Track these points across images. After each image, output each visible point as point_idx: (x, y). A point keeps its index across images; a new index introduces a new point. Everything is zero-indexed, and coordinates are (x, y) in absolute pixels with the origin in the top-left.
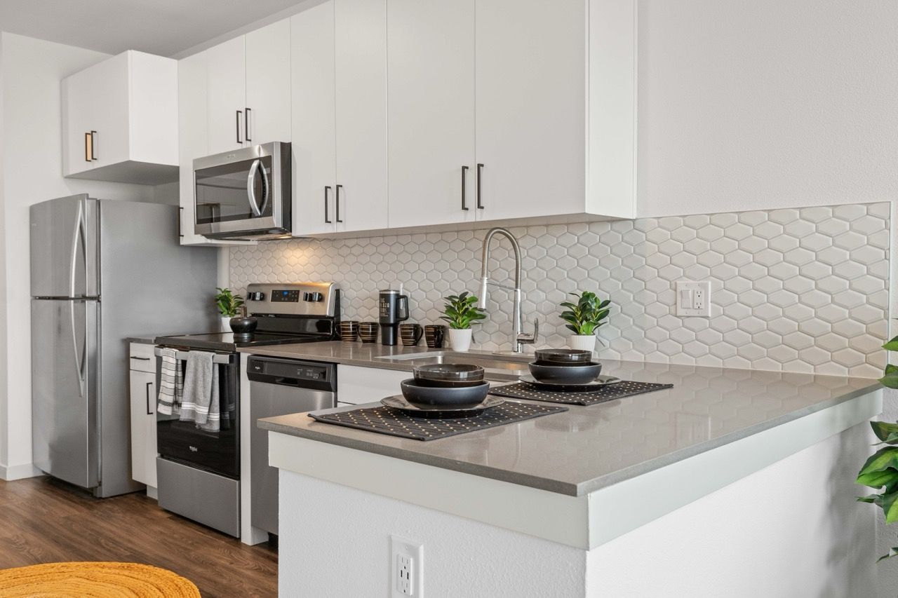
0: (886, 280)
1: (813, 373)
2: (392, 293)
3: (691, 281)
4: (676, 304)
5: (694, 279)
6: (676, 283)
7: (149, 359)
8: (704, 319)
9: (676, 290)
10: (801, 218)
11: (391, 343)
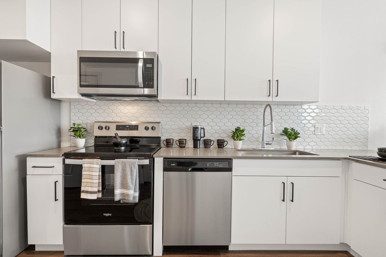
0: (368, 125)
1: (351, 149)
2: (200, 127)
3: (319, 124)
4: (315, 131)
5: (320, 124)
6: (315, 125)
7: (54, 167)
8: (322, 135)
9: (315, 127)
10: (349, 108)
11: (199, 147)
